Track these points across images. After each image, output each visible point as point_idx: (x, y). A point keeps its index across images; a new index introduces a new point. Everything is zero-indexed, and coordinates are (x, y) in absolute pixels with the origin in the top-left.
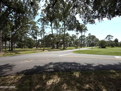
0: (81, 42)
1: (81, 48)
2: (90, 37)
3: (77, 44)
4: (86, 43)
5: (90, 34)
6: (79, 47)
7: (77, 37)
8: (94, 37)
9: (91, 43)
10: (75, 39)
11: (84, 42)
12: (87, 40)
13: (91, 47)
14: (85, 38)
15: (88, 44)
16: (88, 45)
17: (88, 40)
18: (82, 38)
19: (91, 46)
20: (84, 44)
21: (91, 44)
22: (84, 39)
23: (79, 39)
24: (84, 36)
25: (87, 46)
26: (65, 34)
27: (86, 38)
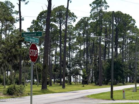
0: (47, 51)
1: (44, 90)
2: (99, 23)
3: (17, 67)
5: (99, 2)
12: (80, 41)
16: (87, 71)
17: (87, 40)
18: (49, 26)
19: (109, 77)
20: (64, 63)
22: (65, 36)
23: (30, 34)
24: (64, 13)
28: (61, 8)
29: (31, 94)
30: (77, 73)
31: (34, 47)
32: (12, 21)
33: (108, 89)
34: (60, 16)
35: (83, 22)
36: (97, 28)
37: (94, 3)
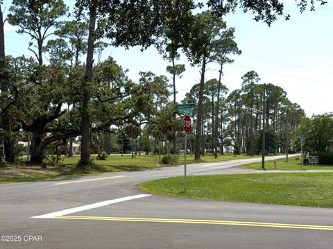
0: (199, 123)
1: (197, 160)
2: (250, 95)
3: (171, 138)
4: (229, 132)
5: (250, 75)
6: (181, 158)
7: (170, 90)
8: (274, 94)
9: (261, 132)
10: (163, 100)
11: (216, 125)
12: (232, 113)
13: (257, 154)
14: (226, 96)
15: (238, 134)
16: (239, 142)
17: (239, 111)
18: (202, 98)
19: (261, 148)
20: (216, 134)
21: (260, 141)
22: (216, 108)
23: (184, 106)
24: (216, 86)
25: (237, 152)
26: (95, 63)
27: (230, 97)
28: (213, 81)
29: (185, 163)
30: (228, 143)
31: (187, 118)
32: (167, 93)
33: (259, 159)
34: (212, 89)
35: (235, 95)
36: (249, 100)
37: (245, 76)
